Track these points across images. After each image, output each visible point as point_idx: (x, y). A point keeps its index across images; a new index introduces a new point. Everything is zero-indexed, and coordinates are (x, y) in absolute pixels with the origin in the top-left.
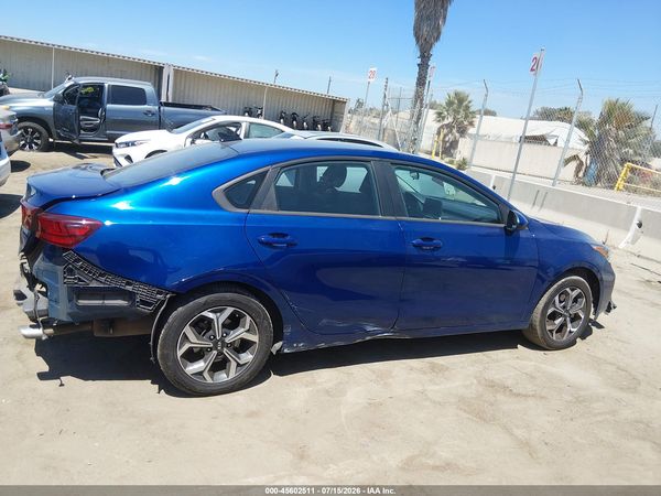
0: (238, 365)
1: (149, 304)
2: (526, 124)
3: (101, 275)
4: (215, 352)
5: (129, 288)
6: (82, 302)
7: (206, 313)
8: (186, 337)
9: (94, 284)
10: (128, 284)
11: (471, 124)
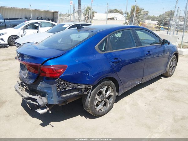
0: (110, 103)
1: (86, 91)
2: (107, 15)
3: (70, 85)
4: (104, 101)
5: (79, 87)
6: (64, 96)
7: (101, 90)
8: (96, 99)
9: (68, 89)
10: (79, 86)
11: (94, 16)
